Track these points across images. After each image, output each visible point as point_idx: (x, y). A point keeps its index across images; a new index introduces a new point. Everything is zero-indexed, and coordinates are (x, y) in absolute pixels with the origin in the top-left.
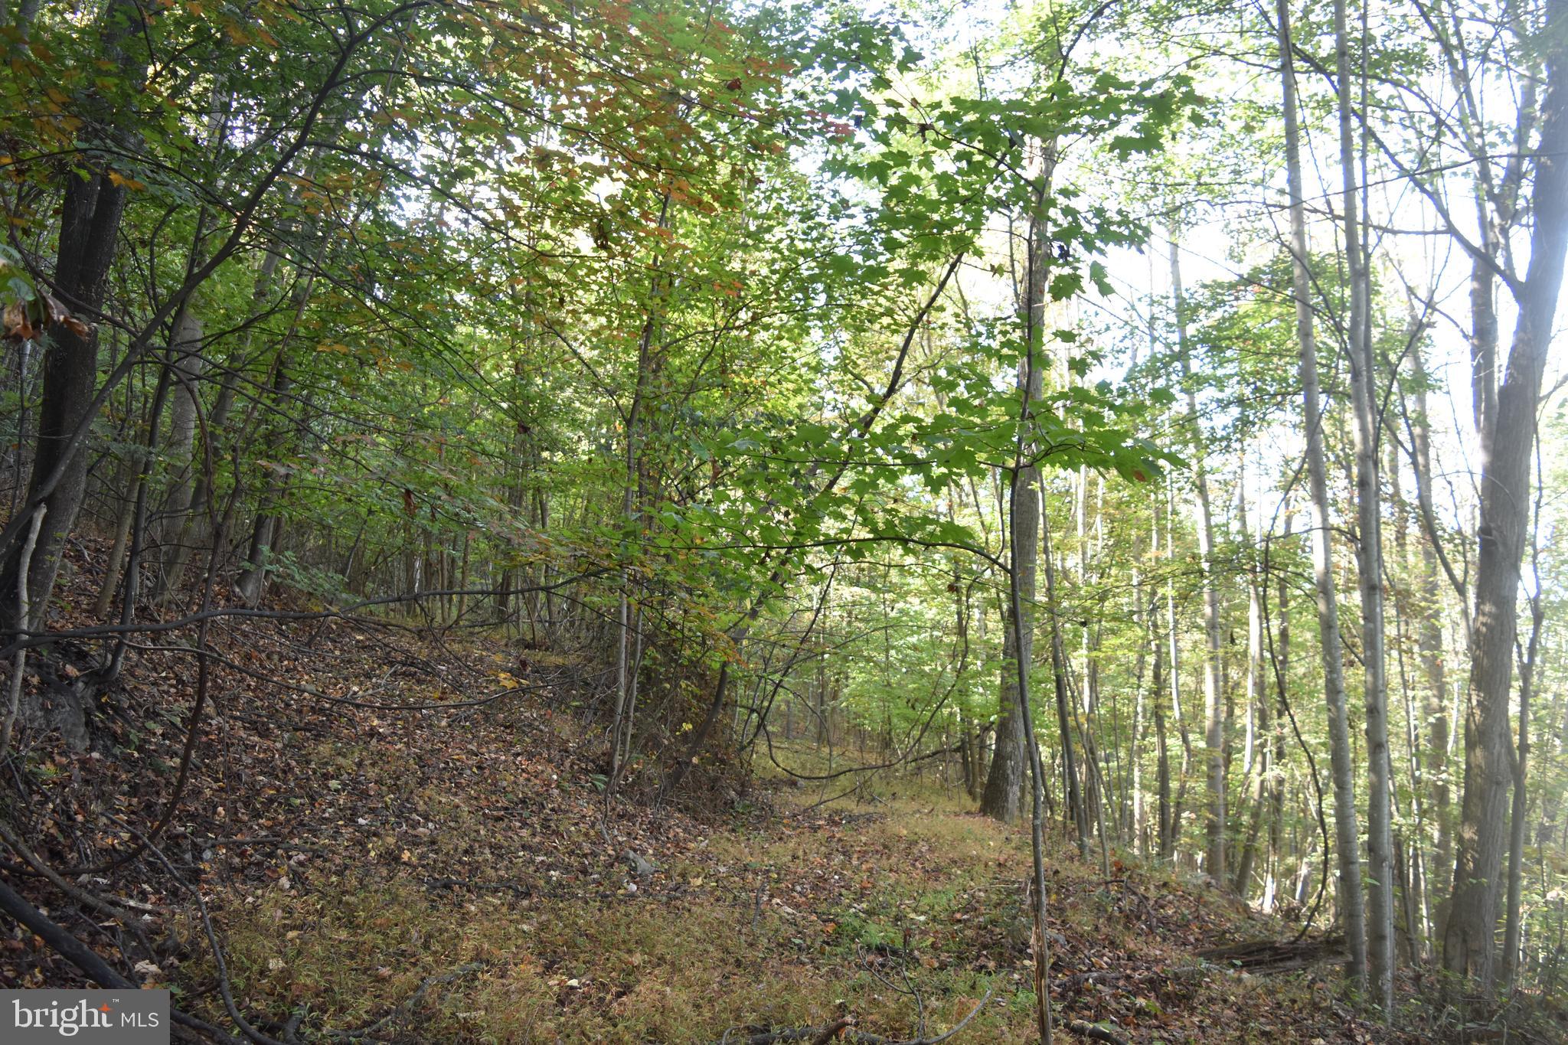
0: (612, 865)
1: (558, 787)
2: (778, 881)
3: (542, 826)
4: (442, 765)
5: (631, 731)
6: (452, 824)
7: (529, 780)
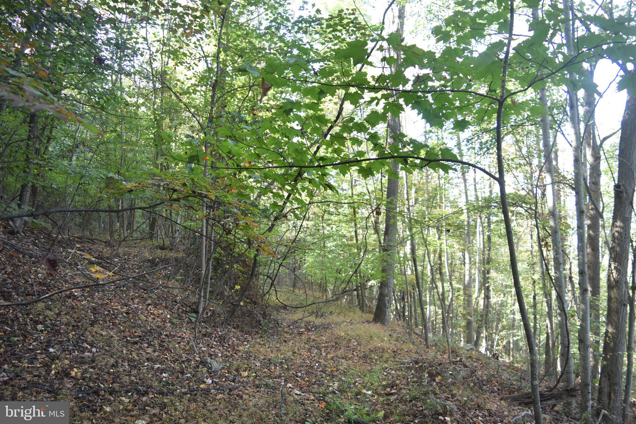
0: (198, 367)
1: (170, 322)
2: (288, 369)
3: (160, 345)
4: (106, 313)
5: (209, 289)
6: (107, 348)
7: (154, 319)
